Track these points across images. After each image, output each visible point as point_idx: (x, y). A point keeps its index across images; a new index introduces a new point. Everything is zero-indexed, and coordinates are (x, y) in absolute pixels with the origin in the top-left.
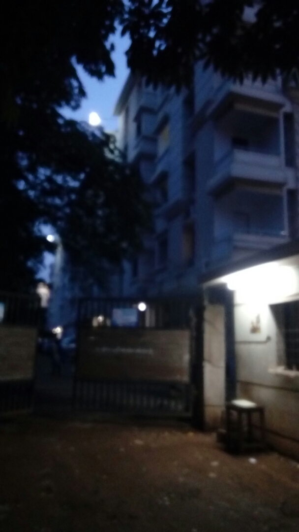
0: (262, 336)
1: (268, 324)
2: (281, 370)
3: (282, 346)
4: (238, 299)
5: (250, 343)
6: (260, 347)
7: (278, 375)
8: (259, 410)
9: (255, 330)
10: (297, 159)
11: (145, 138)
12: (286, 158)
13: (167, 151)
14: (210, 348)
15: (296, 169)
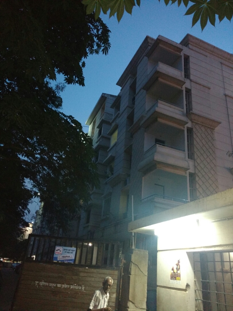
0: (181, 283)
9: (175, 276)
10: (195, 155)
11: (103, 137)
12: (188, 154)
13: (115, 145)
14: (134, 290)
15: (195, 160)
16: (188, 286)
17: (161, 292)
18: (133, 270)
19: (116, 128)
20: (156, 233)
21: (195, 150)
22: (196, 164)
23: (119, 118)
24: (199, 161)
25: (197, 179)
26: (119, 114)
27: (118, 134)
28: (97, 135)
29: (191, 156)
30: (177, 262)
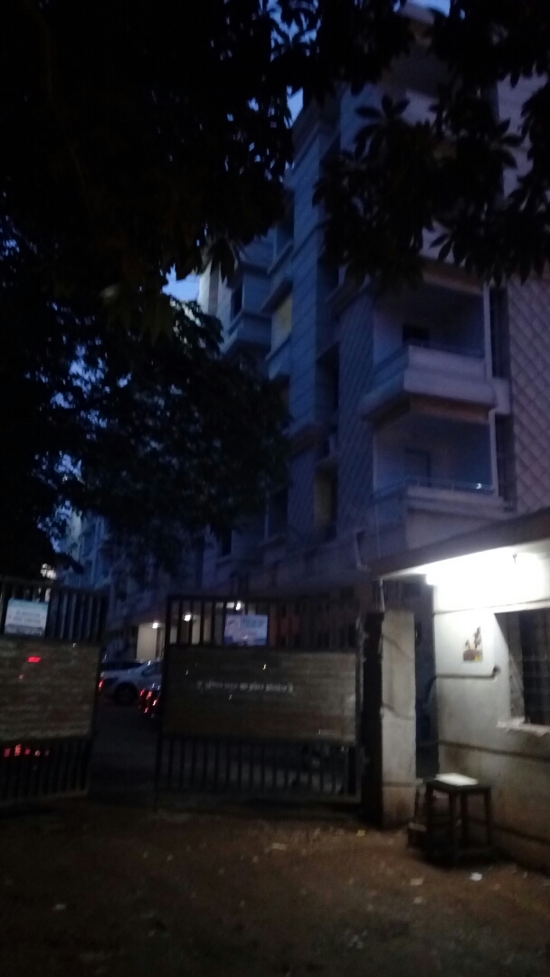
0: (485, 666)
1: (494, 646)
2: (518, 723)
3: (519, 684)
4: (440, 602)
5: (463, 677)
6: (481, 684)
7: (513, 732)
8: (483, 791)
9: (471, 656)
10: (513, 365)
11: (247, 316)
12: (494, 363)
13: (288, 341)
14: (391, 685)
15: (510, 381)
16: (496, 670)
17: (445, 687)
18: (386, 651)
19: (286, 289)
20: (429, 581)
21: (513, 350)
22: (515, 390)
23: (293, 260)
24: (521, 381)
25: (516, 429)
26: (291, 248)
27: (295, 309)
28: (229, 309)
29: (501, 369)
30: (476, 630)
